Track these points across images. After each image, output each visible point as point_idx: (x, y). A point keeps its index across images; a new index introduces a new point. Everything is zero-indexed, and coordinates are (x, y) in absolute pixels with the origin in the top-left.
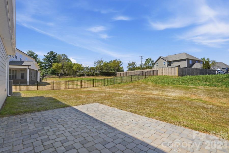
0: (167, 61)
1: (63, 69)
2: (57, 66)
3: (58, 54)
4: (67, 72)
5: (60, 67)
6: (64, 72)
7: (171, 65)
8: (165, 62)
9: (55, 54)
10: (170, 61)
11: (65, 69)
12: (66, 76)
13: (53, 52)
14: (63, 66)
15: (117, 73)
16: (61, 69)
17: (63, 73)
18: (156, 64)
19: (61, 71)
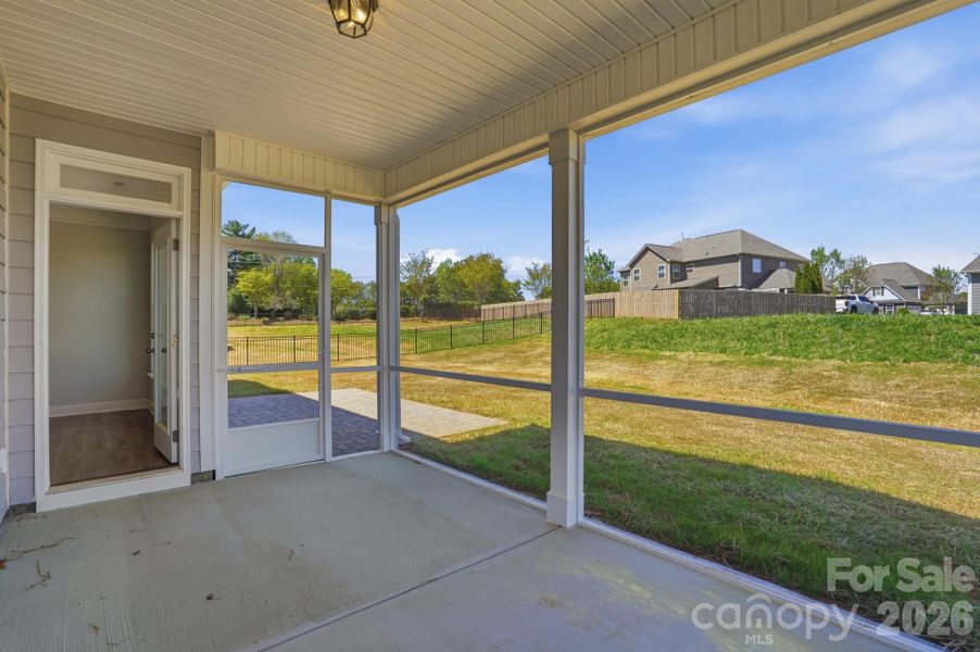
0: (672, 263)
1: (280, 292)
2: (257, 283)
3: (257, 232)
4: (295, 304)
5: (267, 284)
6: (280, 301)
7: (685, 278)
8: (664, 264)
9: (247, 231)
10: (685, 260)
11: (288, 293)
12: (288, 319)
13: (237, 223)
14: (278, 279)
15: (483, 307)
16: (272, 290)
17: (280, 307)
18: (632, 271)
19: (273, 302)
